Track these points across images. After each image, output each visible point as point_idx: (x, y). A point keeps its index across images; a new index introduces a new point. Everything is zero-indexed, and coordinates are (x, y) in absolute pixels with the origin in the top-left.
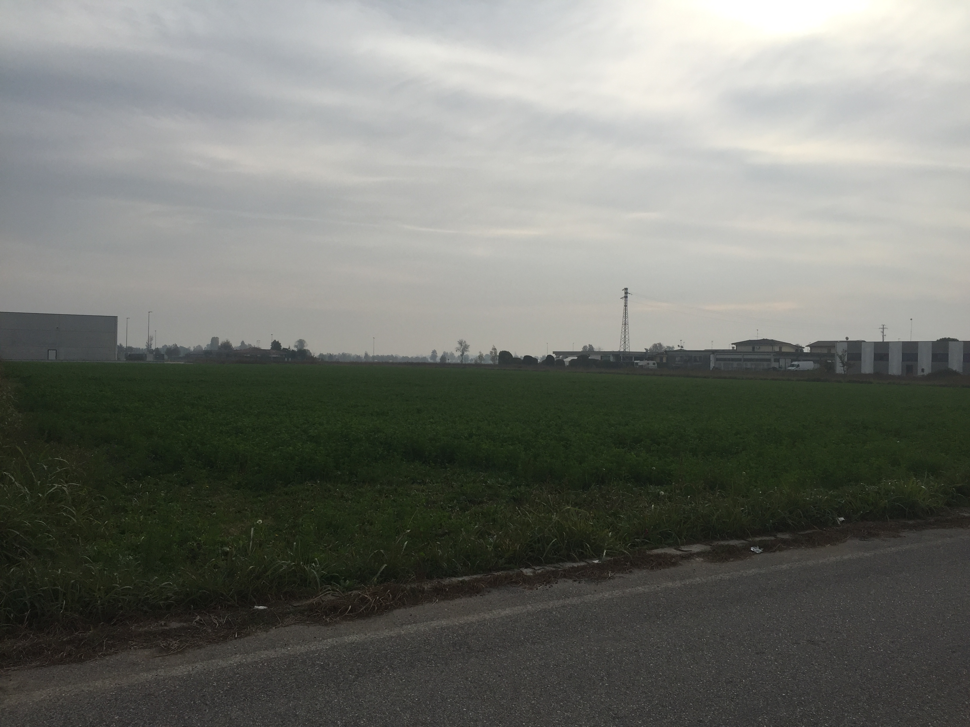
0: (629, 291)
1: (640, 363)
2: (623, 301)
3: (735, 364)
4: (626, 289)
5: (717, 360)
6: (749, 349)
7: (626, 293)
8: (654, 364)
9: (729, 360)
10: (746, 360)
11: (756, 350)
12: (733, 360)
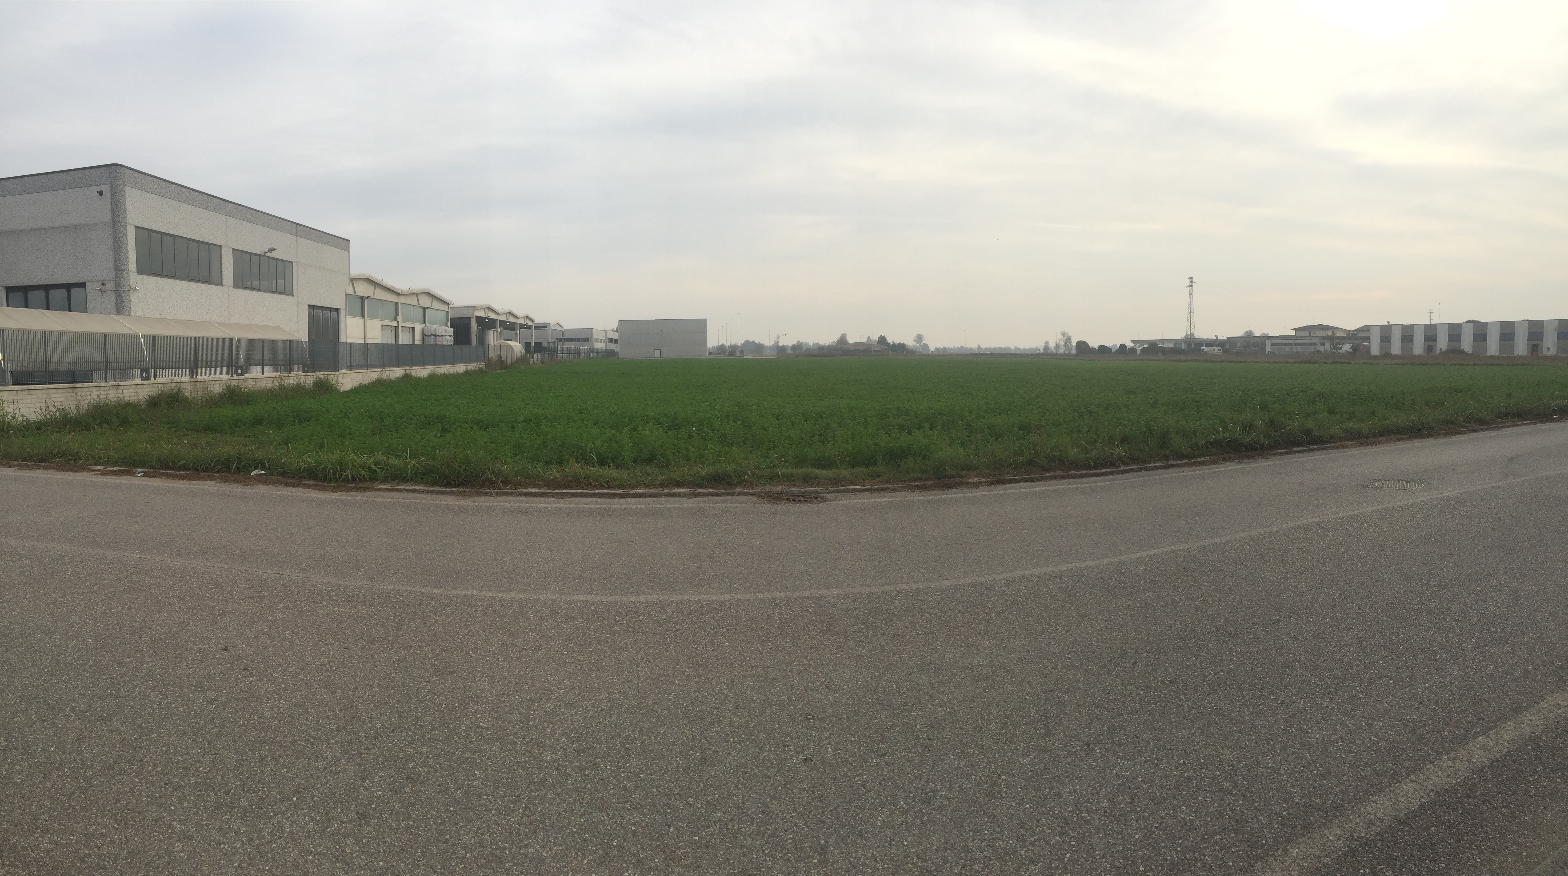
0: (1194, 280)
1: (1207, 349)
2: (1188, 289)
3: (1287, 348)
4: (1191, 278)
5: (1272, 345)
6: (1306, 334)
7: (1191, 282)
8: (1219, 350)
9: (1282, 344)
10: (1296, 344)
11: (1312, 335)
12: (1286, 344)
